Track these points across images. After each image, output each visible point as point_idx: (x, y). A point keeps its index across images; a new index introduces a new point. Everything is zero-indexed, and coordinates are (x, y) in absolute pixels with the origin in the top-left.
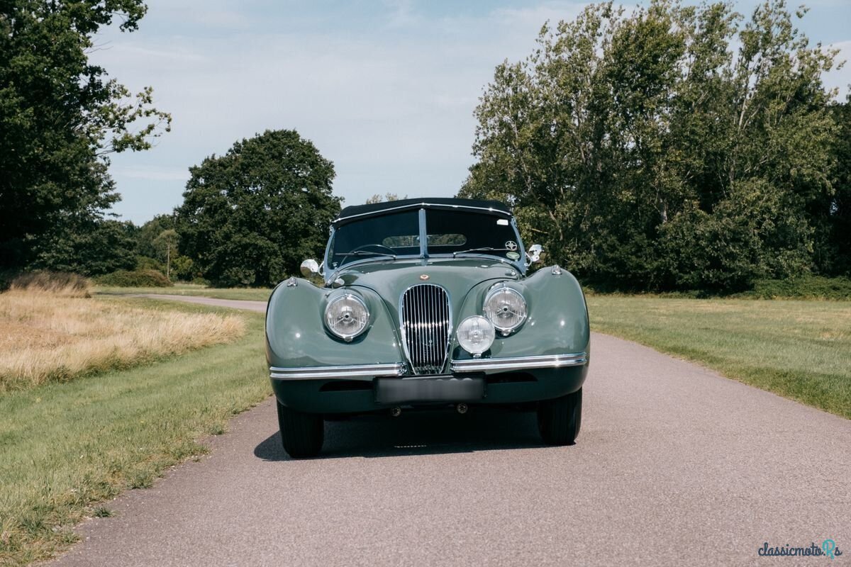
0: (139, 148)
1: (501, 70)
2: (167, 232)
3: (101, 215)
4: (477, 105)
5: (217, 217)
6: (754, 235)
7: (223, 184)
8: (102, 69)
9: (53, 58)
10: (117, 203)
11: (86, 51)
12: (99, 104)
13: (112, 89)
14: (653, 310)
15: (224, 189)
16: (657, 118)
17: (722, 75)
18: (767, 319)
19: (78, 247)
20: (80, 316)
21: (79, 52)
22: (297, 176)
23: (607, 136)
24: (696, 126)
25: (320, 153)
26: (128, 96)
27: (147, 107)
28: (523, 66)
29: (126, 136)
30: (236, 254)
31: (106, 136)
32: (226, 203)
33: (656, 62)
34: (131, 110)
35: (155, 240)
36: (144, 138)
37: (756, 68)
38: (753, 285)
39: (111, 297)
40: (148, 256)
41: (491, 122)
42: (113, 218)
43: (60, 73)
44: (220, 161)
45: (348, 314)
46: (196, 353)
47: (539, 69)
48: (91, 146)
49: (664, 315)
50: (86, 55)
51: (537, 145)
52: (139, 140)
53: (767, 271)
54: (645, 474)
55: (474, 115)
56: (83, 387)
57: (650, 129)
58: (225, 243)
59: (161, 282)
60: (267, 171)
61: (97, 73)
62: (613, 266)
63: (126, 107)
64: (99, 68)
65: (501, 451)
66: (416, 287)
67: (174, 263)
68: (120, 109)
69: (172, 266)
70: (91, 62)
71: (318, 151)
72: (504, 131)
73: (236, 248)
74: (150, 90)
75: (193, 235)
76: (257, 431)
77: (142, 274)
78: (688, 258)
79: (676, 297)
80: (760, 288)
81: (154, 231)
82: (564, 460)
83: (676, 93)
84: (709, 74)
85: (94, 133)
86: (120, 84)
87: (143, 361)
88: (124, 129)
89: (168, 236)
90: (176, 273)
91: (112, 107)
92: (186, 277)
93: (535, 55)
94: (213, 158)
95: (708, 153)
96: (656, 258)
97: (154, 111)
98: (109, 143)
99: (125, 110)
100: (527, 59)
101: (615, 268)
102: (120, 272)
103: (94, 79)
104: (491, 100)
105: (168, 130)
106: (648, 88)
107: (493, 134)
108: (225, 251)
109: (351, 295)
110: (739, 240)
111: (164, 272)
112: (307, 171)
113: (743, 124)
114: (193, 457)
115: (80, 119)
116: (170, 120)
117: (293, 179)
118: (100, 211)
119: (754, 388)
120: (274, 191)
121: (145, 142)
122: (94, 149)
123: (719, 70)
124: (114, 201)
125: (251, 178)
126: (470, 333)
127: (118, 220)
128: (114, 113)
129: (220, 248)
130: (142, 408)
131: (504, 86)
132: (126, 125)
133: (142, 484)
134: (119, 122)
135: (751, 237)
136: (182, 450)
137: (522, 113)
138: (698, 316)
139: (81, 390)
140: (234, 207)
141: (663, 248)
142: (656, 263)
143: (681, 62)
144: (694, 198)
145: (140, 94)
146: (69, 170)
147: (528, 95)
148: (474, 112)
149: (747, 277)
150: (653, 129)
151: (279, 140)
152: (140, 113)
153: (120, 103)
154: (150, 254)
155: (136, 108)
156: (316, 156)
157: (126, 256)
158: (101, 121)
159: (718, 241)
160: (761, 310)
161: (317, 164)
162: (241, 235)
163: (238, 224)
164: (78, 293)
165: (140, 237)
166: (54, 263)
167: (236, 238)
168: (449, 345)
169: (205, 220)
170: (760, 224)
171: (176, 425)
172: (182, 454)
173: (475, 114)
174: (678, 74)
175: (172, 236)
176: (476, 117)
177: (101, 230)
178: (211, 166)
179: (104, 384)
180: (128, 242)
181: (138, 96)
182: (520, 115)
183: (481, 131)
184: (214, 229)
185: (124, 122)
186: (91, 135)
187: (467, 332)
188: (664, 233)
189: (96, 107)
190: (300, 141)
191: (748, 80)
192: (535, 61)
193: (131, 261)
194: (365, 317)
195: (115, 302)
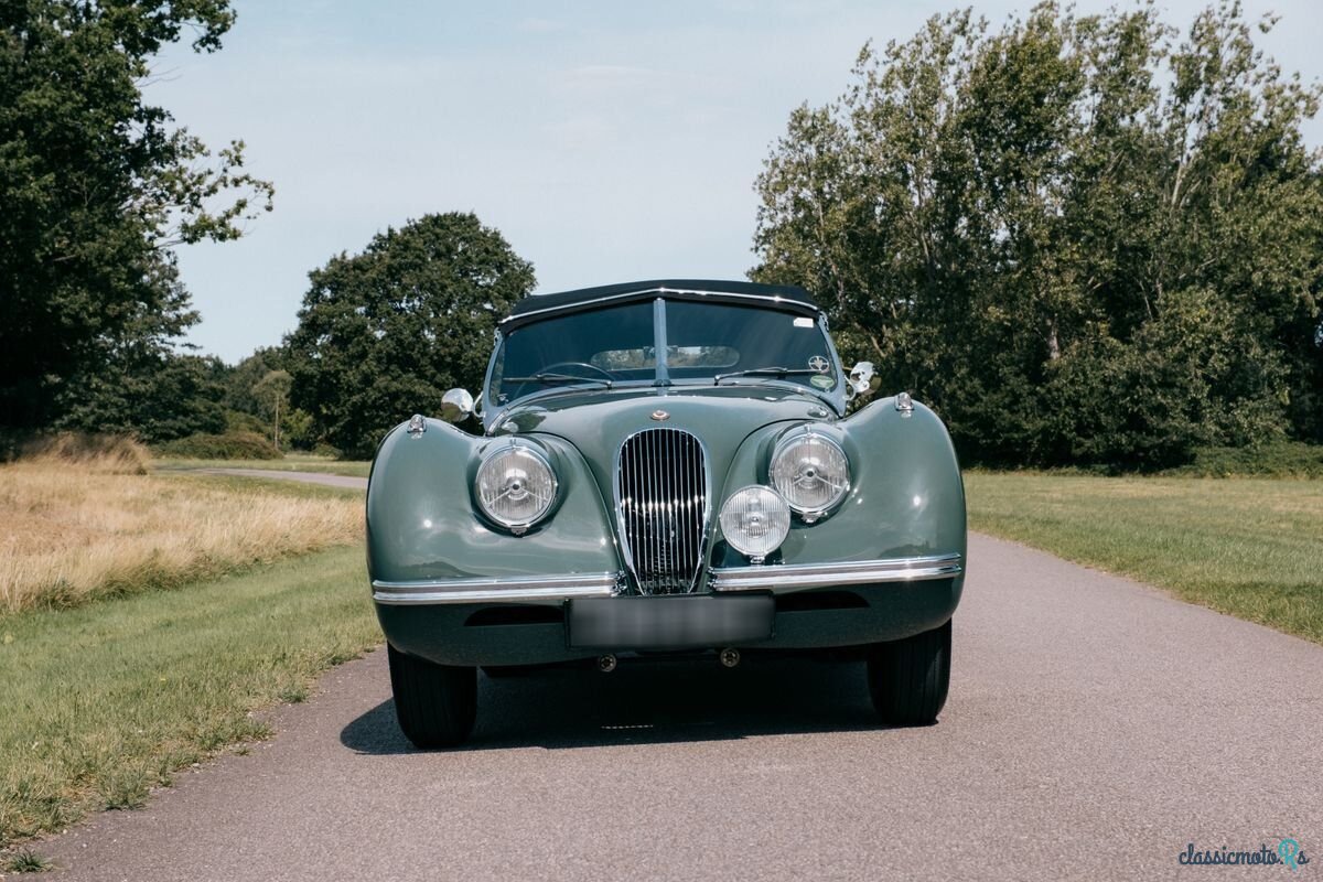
0: (222, 237)
1: (799, 117)
2: (275, 374)
3: (171, 347)
4: (760, 173)
5: (352, 349)
6: (1197, 377)
7: (361, 298)
8: (164, 111)
9: (88, 93)
10: (195, 327)
11: (138, 83)
12: (160, 168)
13: (180, 144)
14: (1041, 494)
15: (362, 305)
16: (1043, 191)
17: (1145, 125)
18: (1227, 508)
19: (134, 398)
20: (126, 503)
21: (127, 85)
22: (477, 284)
23: (964, 221)
24: (1103, 204)
25: (512, 249)
26: (206, 155)
27: (236, 172)
28: (831, 111)
29: (203, 218)
30: (381, 407)
31: (170, 217)
32: (365, 328)
33: (1039, 104)
34: (211, 176)
35: (255, 386)
36: (230, 220)
37: (1197, 112)
38: (1194, 456)
39: (179, 475)
40: (245, 411)
41: (781, 199)
42: (189, 352)
43: (97, 118)
44: (354, 261)
45: (518, 483)
46: (295, 561)
47: (857, 115)
48: (147, 234)
49: (1060, 501)
50: (138, 89)
51: (853, 237)
52: (222, 224)
53: (1216, 434)
54: (1079, 784)
55: (754, 189)
56: (91, 617)
57: (1030, 210)
58: (363, 390)
59: (265, 451)
60: (428, 277)
61: (157, 119)
62: (974, 428)
63: (202, 172)
64: (161, 110)
65: (801, 735)
66: (644, 434)
67: (285, 422)
68: (192, 176)
69: (283, 427)
70: (147, 101)
71: (509, 246)
72: (801, 215)
73: (380, 398)
74: (241, 145)
75: (313, 376)
76: (365, 696)
77: (234, 438)
78: (1093, 414)
79: (1073, 475)
80: (1206, 460)
81: (255, 372)
82: (920, 754)
83: (1071, 153)
84: (1124, 123)
85: (151, 214)
86: (193, 136)
87: (203, 573)
88: (199, 207)
89: (277, 381)
90: (288, 437)
91: (180, 173)
92: (304, 445)
93: (850, 95)
94: (344, 257)
95: (1122, 247)
96: (1041, 413)
97: (246, 178)
98: (175, 229)
99: (200, 177)
100: (839, 100)
101: (978, 430)
102: (199, 437)
103: (152, 128)
104: (781, 163)
105: (269, 209)
106: (1028, 146)
107: (785, 219)
108: (364, 402)
109: (525, 448)
110: (1172, 385)
111: (269, 437)
112: (493, 276)
113: (1179, 201)
114: (238, 745)
115: (129, 191)
116: (271, 193)
117: (470, 290)
118: (168, 340)
119: (1236, 620)
120: (439, 307)
121: (232, 227)
122: (151, 239)
123: (1141, 117)
124: (189, 324)
125: (404, 288)
126: (744, 519)
127: (196, 353)
128: (184, 182)
129: (355, 398)
130: (177, 654)
131: (803, 142)
132: (203, 200)
133: (126, 800)
134: (191, 195)
135: (1191, 380)
136: (220, 734)
137: (830, 186)
138: (1114, 502)
139: (89, 621)
140: (379, 334)
141: (1053, 397)
142: (1042, 423)
143: (1078, 103)
144: (1102, 319)
145: (225, 151)
146: (110, 272)
147: (841, 157)
148: (755, 184)
149: (1184, 443)
150: (1036, 209)
151: (448, 229)
152: (224, 181)
153: (193, 165)
154: (248, 408)
155: (218, 173)
156: (507, 253)
157: (209, 411)
158: (163, 195)
159: (1138, 387)
160: (1214, 493)
161: (508, 266)
162: (389, 378)
163: (385, 360)
164: (126, 467)
165: (233, 382)
166: (94, 422)
167: (381, 382)
168: (706, 540)
169: (331, 353)
170: (1205, 360)
171: (223, 685)
172: (218, 740)
173: (757, 187)
174: (1075, 123)
175: (283, 380)
176: (758, 191)
177: (170, 370)
178: (342, 268)
179: (129, 613)
180: (213, 389)
181: (221, 155)
182: (826, 189)
183: (766, 214)
184: (346, 368)
185: (199, 196)
186: (148, 216)
187: (738, 517)
188: (1055, 374)
189: (155, 172)
190: (481, 230)
191: (1185, 131)
192: (851, 103)
193: (217, 419)
194: (549, 488)
195: (183, 481)
